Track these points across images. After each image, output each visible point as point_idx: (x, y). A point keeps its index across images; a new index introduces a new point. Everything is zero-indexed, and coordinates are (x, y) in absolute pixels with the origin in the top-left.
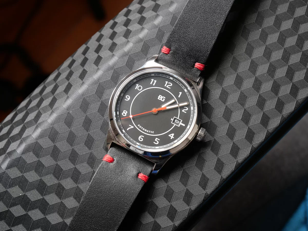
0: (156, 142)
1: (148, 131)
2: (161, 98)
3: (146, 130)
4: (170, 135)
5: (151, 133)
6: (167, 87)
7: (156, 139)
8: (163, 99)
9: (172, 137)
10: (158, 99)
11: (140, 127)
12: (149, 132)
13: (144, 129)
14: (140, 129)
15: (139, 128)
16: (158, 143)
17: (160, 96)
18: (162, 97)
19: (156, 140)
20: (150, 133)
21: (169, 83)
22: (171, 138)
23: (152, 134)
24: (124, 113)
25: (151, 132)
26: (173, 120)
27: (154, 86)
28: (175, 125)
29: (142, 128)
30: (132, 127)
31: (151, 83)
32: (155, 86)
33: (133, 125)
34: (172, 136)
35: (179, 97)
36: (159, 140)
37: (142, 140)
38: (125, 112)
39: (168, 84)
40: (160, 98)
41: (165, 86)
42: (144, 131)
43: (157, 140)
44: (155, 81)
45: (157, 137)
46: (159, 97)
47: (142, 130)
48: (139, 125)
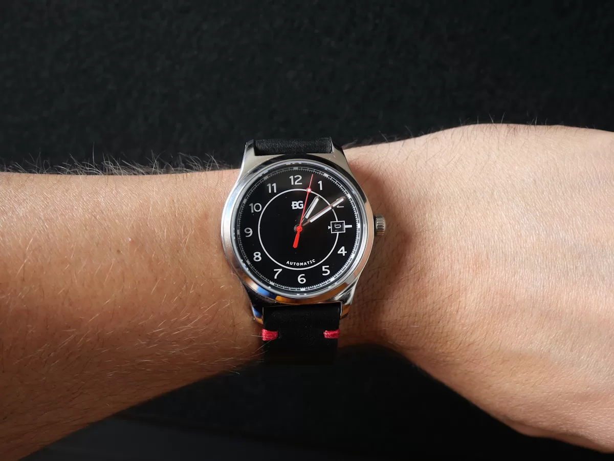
0: (326, 272)
1: (305, 264)
2: (295, 205)
3: (302, 264)
4: (339, 252)
5: (311, 263)
6: (296, 183)
7: (323, 267)
8: (301, 205)
9: (344, 253)
10: (294, 208)
11: (291, 264)
12: (307, 263)
13: (298, 264)
14: (292, 266)
15: (290, 266)
16: (329, 272)
17: (293, 203)
18: (297, 203)
19: (324, 270)
20: (311, 265)
21: (295, 177)
22: (344, 255)
23: (313, 264)
24: (256, 256)
25: (311, 261)
26: (331, 227)
27: (276, 194)
28: (338, 233)
29: (295, 263)
30: (280, 270)
31: (270, 192)
32: (278, 192)
33: (280, 267)
34: (342, 251)
35: (321, 189)
36: (328, 266)
37: (305, 280)
38: (257, 254)
39: (295, 179)
40: (295, 207)
41: (292, 184)
42: (300, 267)
43: (325, 268)
44: (274, 185)
45: (324, 264)
46: (293, 205)
47: (296, 267)
48: (288, 262)
